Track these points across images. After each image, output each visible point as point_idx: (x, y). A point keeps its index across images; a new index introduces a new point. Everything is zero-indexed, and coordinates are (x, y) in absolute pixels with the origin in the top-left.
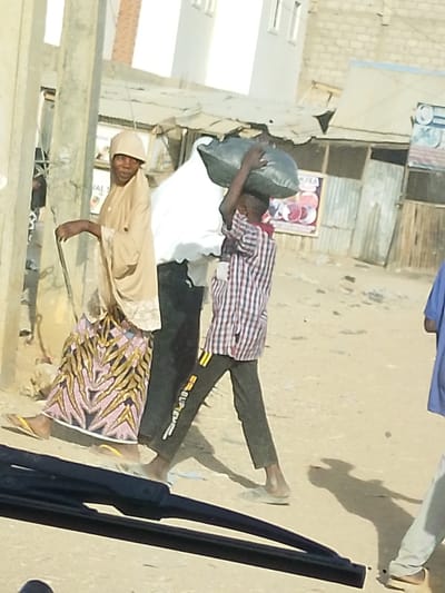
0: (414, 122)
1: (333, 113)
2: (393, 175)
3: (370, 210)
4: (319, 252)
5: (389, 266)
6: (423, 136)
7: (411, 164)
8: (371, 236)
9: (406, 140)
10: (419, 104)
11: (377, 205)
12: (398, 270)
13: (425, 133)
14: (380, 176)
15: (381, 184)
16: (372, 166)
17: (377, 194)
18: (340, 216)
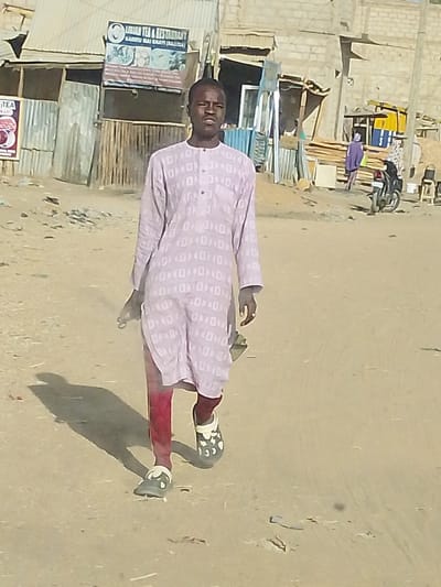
0: (106, 41)
1: (25, 36)
2: (89, 94)
3: (68, 131)
4: (22, 175)
5: (92, 184)
6: (116, 55)
7: (106, 83)
8: (72, 157)
9: (100, 59)
10: (110, 23)
11: (75, 124)
12: (102, 188)
13: (118, 52)
14: (76, 97)
15: (78, 104)
16: (67, 87)
17: (75, 114)
18: (39, 138)
